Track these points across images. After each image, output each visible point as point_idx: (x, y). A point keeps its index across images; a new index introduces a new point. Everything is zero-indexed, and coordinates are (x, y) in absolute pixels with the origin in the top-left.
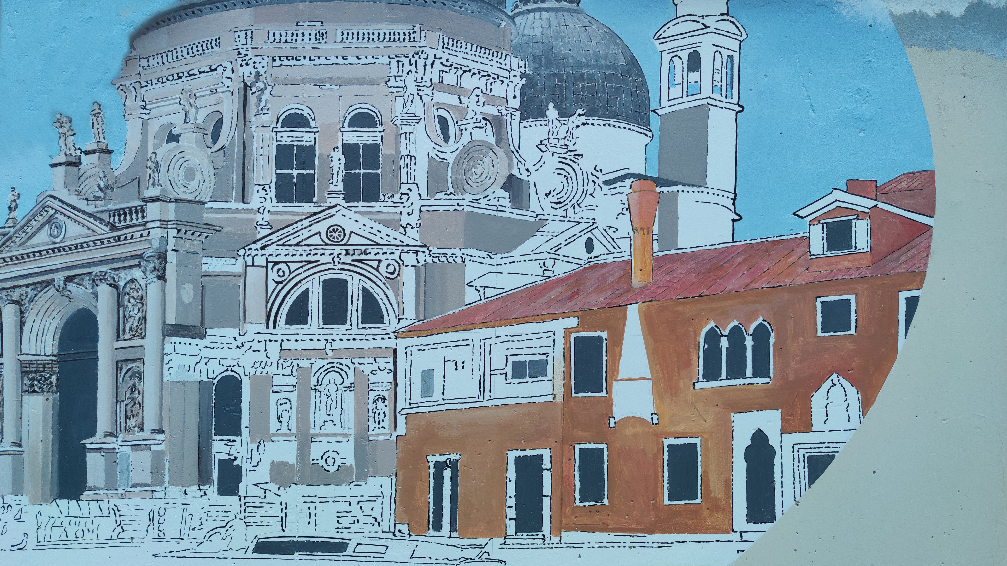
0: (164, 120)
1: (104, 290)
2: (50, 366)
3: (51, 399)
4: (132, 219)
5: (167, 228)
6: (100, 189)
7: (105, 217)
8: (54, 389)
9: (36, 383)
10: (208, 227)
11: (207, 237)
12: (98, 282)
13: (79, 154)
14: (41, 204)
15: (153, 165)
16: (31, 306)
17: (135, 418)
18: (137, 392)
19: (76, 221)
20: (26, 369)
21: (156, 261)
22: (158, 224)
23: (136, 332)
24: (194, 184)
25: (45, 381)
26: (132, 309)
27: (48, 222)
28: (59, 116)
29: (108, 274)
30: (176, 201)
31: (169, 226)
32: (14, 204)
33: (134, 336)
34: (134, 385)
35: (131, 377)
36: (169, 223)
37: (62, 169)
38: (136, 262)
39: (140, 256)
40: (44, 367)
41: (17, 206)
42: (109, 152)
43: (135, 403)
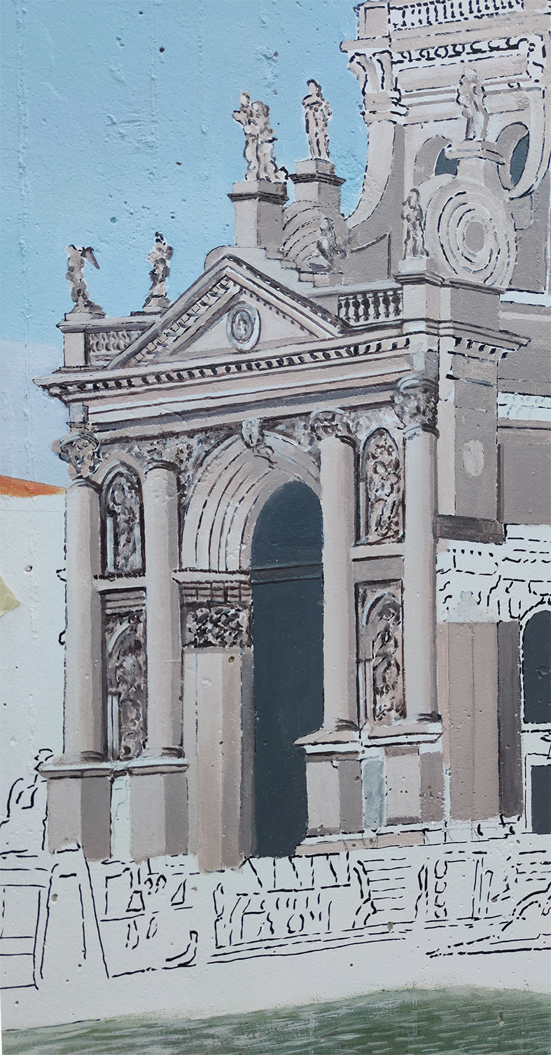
0: (432, 130)
1: (331, 446)
2: (236, 592)
3: (238, 657)
4: (378, 315)
5: (437, 335)
6: (323, 252)
7: (331, 305)
8: (245, 637)
9: (209, 626)
10: (506, 337)
11: (504, 355)
12: (321, 432)
13: (283, 180)
14: (213, 272)
15: (413, 214)
16: (199, 475)
17: (391, 693)
18: (392, 642)
19: (278, 311)
20: (190, 600)
21: (420, 396)
22: (422, 326)
23: (389, 528)
24: (482, 256)
25: (226, 623)
26: (380, 485)
27: (227, 308)
28: (244, 100)
29: (337, 417)
30: (454, 284)
31: (442, 332)
32: (161, 267)
33: (385, 536)
34: (387, 630)
35: (380, 614)
36: (442, 325)
37: (250, 206)
38: (385, 396)
39: (392, 386)
40: (226, 595)
41: (166, 272)
42: (337, 182)
43: (389, 664)
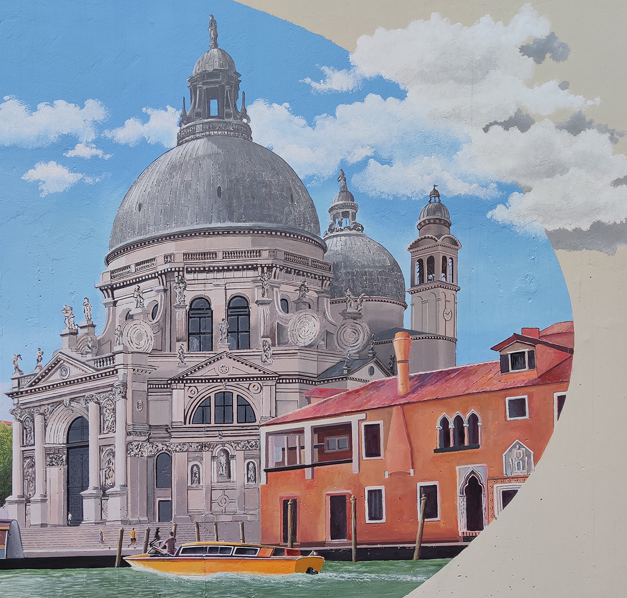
0: (125, 307)
1: (92, 405)
2: (62, 450)
3: (62, 469)
4: (107, 364)
6: (89, 348)
7: (92, 363)
8: (65, 463)
9: (54, 460)
10: (151, 367)
11: (150, 373)
12: (89, 401)
13: (77, 328)
14: (55, 357)
15: (119, 333)
16: (51, 416)
17: (111, 479)
18: (111, 463)
19: (75, 366)
20: (48, 452)
21: (121, 388)
22: (122, 366)
23: (111, 429)
24: (142, 343)
25: (59, 459)
26: (108, 416)
27: (59, 367)
28: (65, 307)
29: (94, 396)
30: (132, 353)
31: (128, 368)
32: (40, 358)
33: (109, 431)
34: (110, 460)
35: (108, 455)
36: (128, 366)
37: (67, 338)
38: (110, 389)
39: (112, 385)
40: (59, 451)
41: (41, 359)
42: (94, 326)
43: (110, 470)
